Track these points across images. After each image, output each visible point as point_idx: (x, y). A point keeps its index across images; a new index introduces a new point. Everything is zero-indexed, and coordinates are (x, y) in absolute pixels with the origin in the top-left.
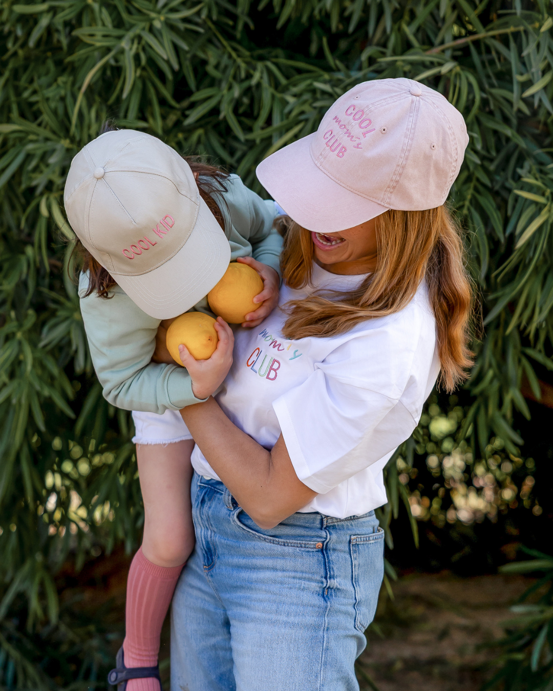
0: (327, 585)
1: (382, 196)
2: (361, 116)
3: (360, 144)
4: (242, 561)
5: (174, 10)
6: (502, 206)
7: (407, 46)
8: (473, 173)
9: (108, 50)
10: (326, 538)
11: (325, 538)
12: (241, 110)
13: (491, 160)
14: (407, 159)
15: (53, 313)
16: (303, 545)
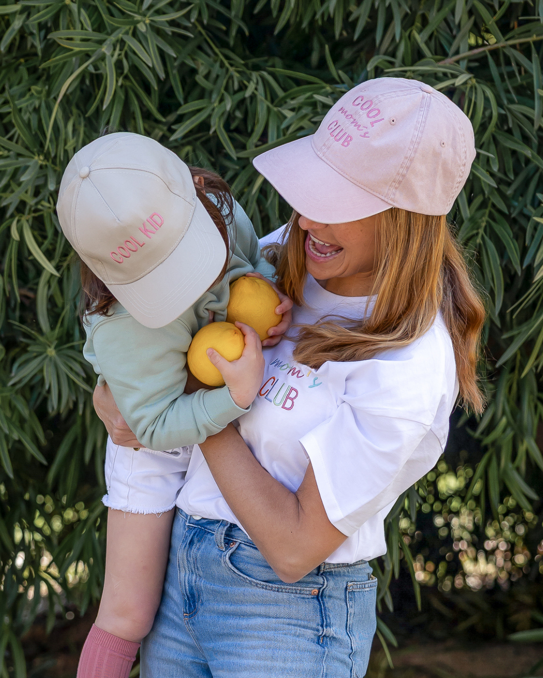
0: (323, 633)
1: (386, 192)
2: (369, 106)
3: (367, 133)
4: (230, 608)
5: (159, 12)
6: (520, 234)
7: (418, 56)
8: (489, 199)
9: (88, 56)
10: (323, 585)
11: (321, 585)
12: (233, 126)
13: (509, 184)
14: (415, 152)
15: (24, 350)
16: (298, 592)
